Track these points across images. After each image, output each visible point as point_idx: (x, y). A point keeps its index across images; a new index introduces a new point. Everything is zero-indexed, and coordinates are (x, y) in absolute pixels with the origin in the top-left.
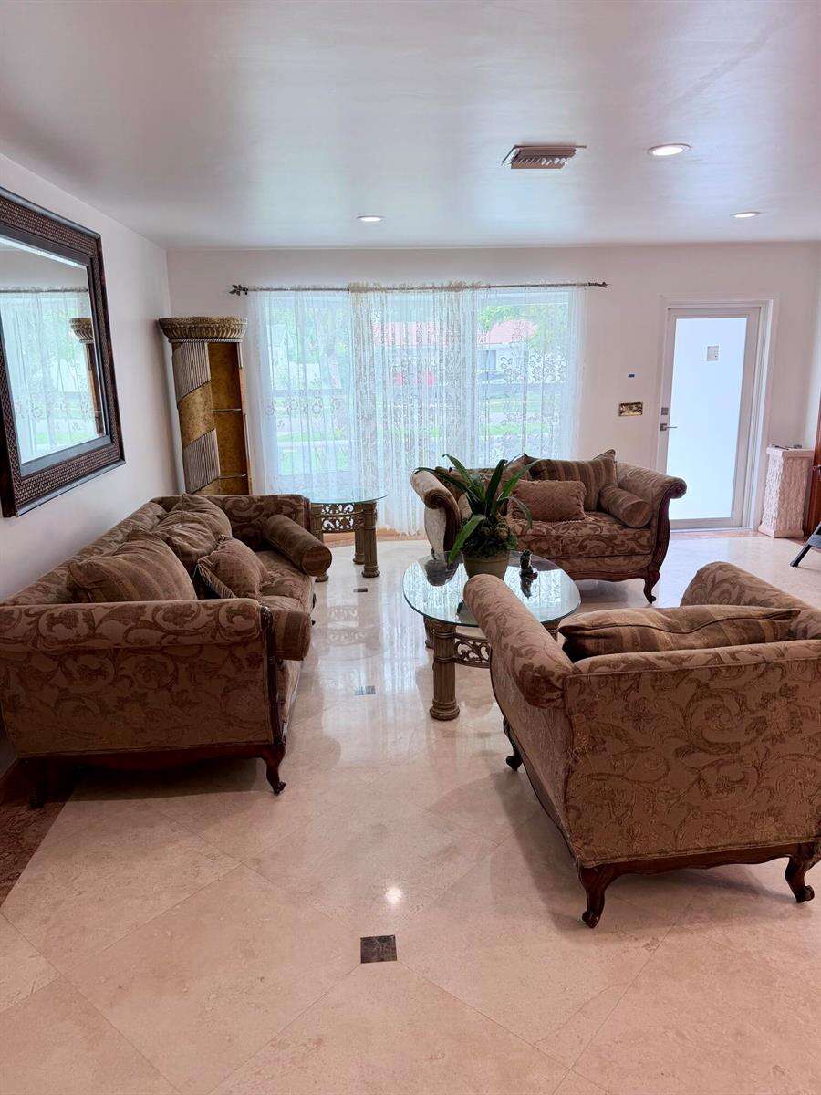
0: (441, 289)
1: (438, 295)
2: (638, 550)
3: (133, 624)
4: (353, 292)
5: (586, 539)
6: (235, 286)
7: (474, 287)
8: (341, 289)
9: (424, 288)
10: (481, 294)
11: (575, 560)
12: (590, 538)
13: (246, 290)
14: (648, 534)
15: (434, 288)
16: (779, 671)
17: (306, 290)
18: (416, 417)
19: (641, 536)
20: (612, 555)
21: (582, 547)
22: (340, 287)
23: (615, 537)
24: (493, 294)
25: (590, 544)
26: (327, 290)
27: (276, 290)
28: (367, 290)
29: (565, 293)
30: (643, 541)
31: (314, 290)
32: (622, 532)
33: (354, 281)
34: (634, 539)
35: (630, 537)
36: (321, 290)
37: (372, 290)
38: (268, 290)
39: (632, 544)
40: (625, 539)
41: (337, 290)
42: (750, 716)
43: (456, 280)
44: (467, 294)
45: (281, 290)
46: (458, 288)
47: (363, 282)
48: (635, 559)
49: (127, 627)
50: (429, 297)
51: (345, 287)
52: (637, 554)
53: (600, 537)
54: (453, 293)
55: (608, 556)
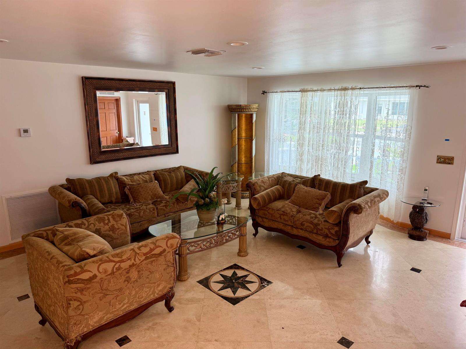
0: (338, 90)
1: (336, 92)
2: (330, 235)
4: (302, 92)
5: (305, 221)
6: (263, 91)
7: (353, 89)
8: (298, 91)
9: (330, 90)
10: (357, 92)
11: (299, 230)
12: (307, 221)
13: (266, 93)
14: (337, 229)
15: (335, 90)
17: (285, 92)
18: (321, 148)
19: (332, 229)
20: (317, 233)
21: (302, 224)
23: (319, 225)
24: (362, 92)
25: (306, 224)
26: (292, 91)
27: (275, 92)
28: (307, 91)
30: (333, 231)
31: (288, 92)
32: (324, 223)
34: (329, 229)
35: (327, 227)
36: (290, 92)
37: (309, 91)
38: (273, 92)
39: (327, 231)
40: (323, 227)
41: (296, 91)
43: (345, 85)
44: (350, 92)
45: (277, 92)
46: (345, 89)
47: (309, 87)
48: (328, 240)
50: (333, 93)
51: (299, 90)
52: (330, 237)
53: (312, 223)
54: (343, 92)
55: (315, 233)
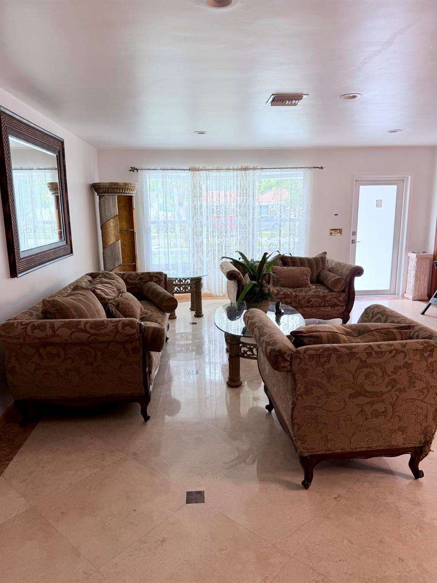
0: (238, 169)
1: (235, 172)
2: (338, 303)
3: (74, 330)
4: (192, 171)
5: (310, 297)
6: (132, 168)
7: (254, 169)
9: (228, 169)
10: (258, 172)
11: (305, 308)
12: (313, 296)
13: (137, 170)
14: (343, 295)
15: (233, 169)
16: (403, 355)
17: (168, 170)
19: (340, 296)
20: (324, 306)
21: (309, 302)
22: (185, 169)
23: (326, 296)
24: (264, 173)
25: (313, 300)
26: (178, 170)
27: (153, 169)
28: (199, 170)
29: (301, 172)
30: (341, 299)
31: (172, 170)
32: (330, 294)
33: (192, 165)
34: (337, 298)
35: (334, 296)
36: (176, 170)
37: (202, 170)
38: (148, 169)
39: (335, 300)
40: (331, 297)
41: (183, 170)
42: (388, 378)
43: (245, 165)
44: (251, 172)
45: (155, 169)
46: (246, 169)
47: (197, 166)
48: (337, 308)
49: (71, 331)
50: (231, 173)
51: (188, 168)
52: (338, 305)
53: (318, 296)
54: (243, 172)
55: (322, 306)
